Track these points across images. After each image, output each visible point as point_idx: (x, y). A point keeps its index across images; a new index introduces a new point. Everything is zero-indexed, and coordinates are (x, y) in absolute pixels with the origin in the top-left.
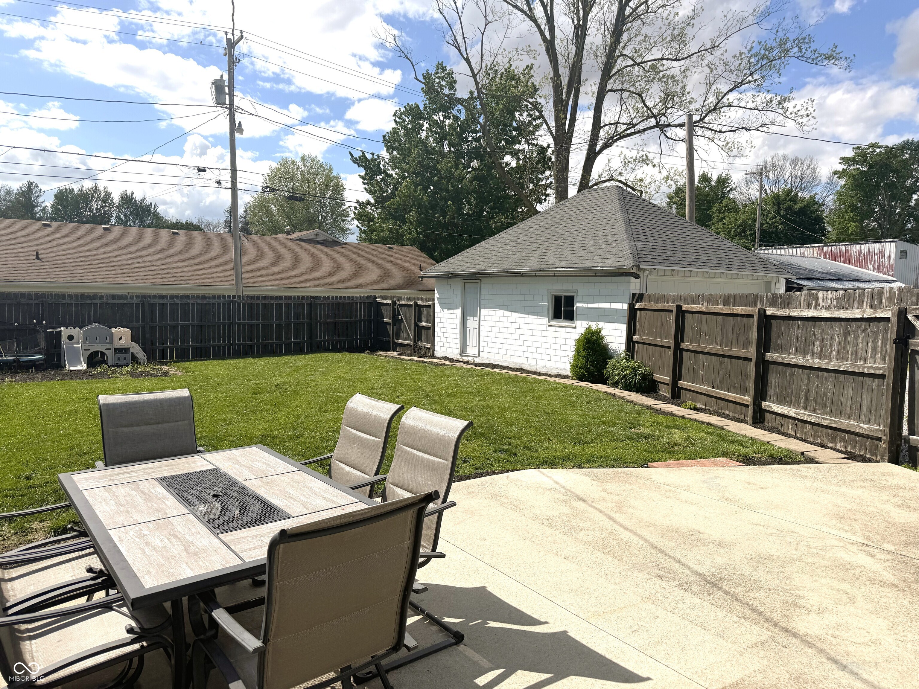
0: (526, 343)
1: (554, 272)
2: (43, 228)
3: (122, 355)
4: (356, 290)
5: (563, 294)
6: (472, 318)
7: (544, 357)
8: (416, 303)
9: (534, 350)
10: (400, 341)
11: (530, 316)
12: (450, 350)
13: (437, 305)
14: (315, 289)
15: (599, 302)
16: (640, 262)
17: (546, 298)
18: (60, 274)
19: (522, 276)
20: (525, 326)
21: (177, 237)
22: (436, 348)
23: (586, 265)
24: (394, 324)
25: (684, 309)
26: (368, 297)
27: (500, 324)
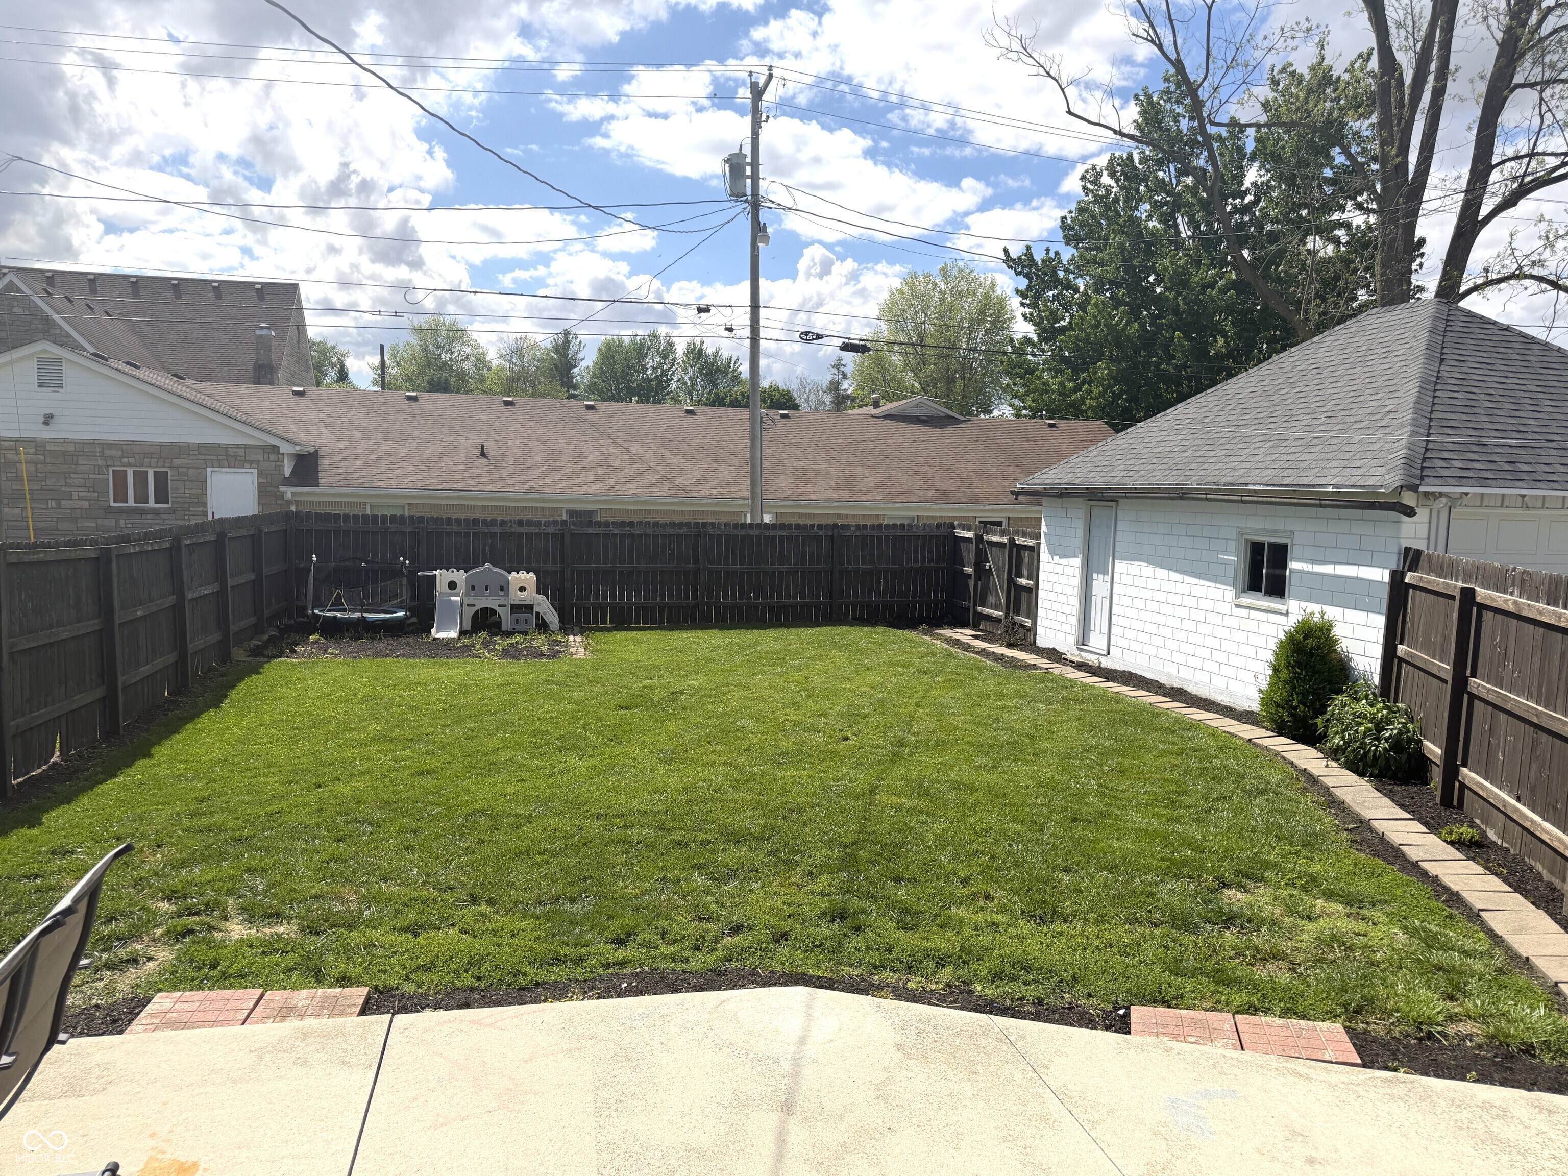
0: (1193, 638)
1: (1242, 493)
2: (502, 408)
3: (522, 616)
4: (964, 506)
5: (1267, 539)
6: (1101, 576)
7: (1225, 670)
8: (1012, 541)
9: (1206, 653)
10: (987, 611)
11: (1203, 582)
12: (1061, 636)
13: (1044, 548)
14: (890, 505)
15: (1335, 563)
16: (1422, 478)
17: (1232, 545)
18: (508, 478)
19: (1182, 498)
20: (1192, 602)
21: (690, 418)
22: (1040, 631)
23: (1305, 481)
24: (978, 578)
25: (1478, 599)
26: (938, 526)
27: (1147, 594)
